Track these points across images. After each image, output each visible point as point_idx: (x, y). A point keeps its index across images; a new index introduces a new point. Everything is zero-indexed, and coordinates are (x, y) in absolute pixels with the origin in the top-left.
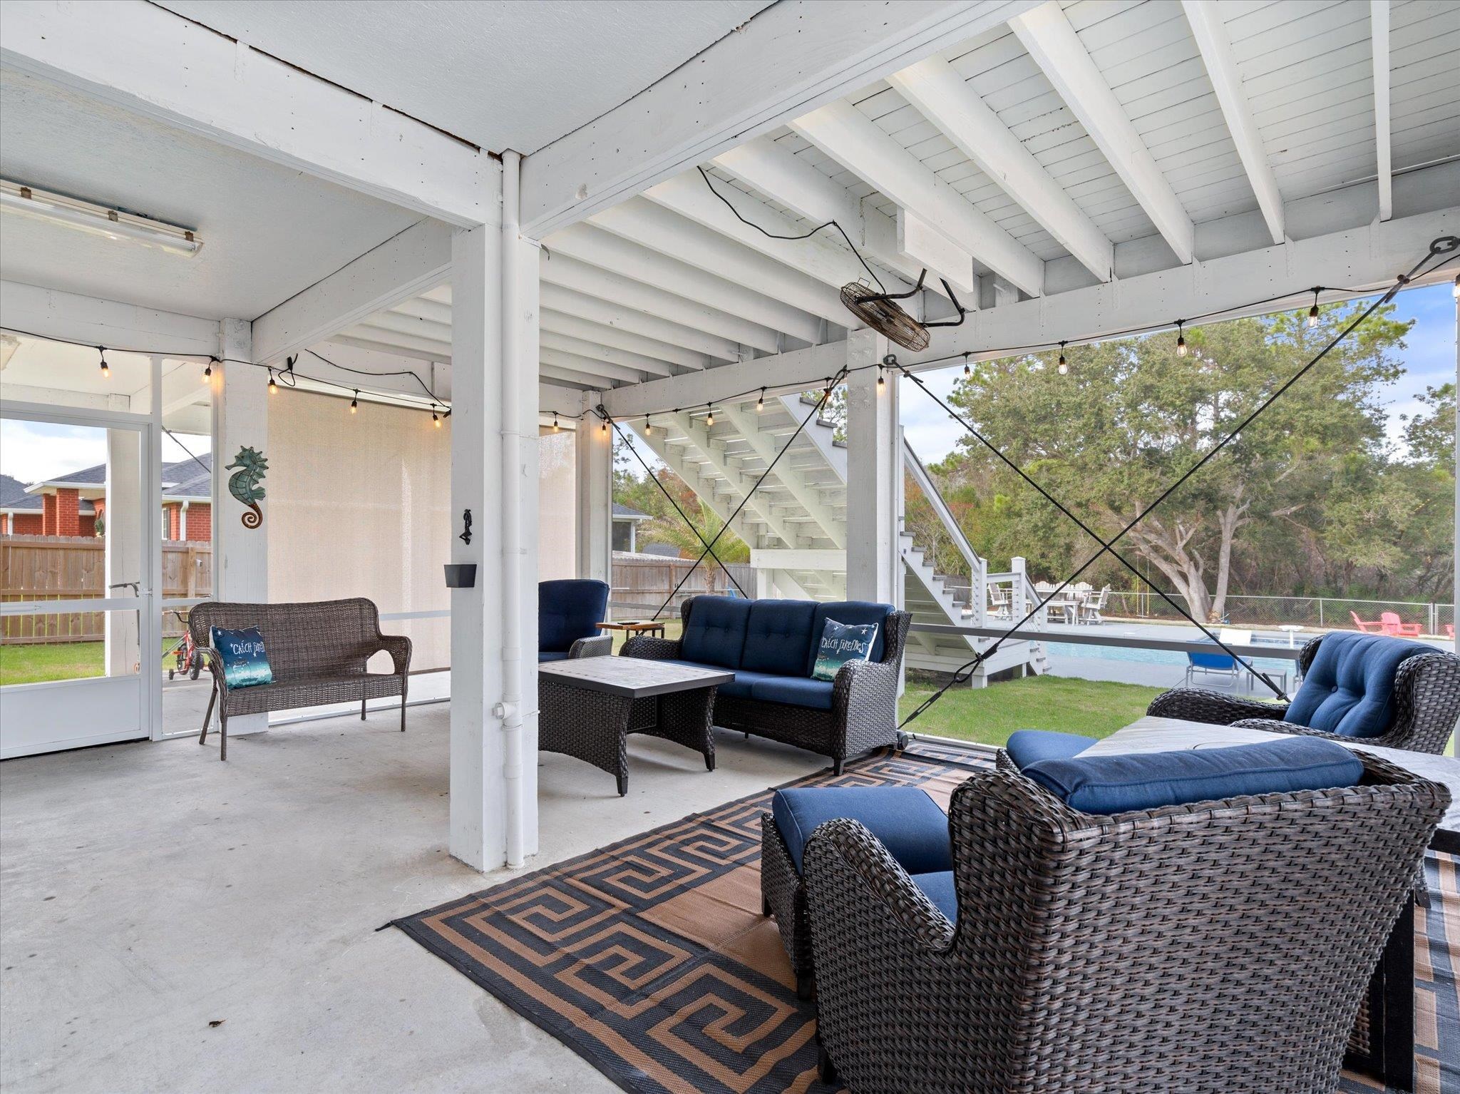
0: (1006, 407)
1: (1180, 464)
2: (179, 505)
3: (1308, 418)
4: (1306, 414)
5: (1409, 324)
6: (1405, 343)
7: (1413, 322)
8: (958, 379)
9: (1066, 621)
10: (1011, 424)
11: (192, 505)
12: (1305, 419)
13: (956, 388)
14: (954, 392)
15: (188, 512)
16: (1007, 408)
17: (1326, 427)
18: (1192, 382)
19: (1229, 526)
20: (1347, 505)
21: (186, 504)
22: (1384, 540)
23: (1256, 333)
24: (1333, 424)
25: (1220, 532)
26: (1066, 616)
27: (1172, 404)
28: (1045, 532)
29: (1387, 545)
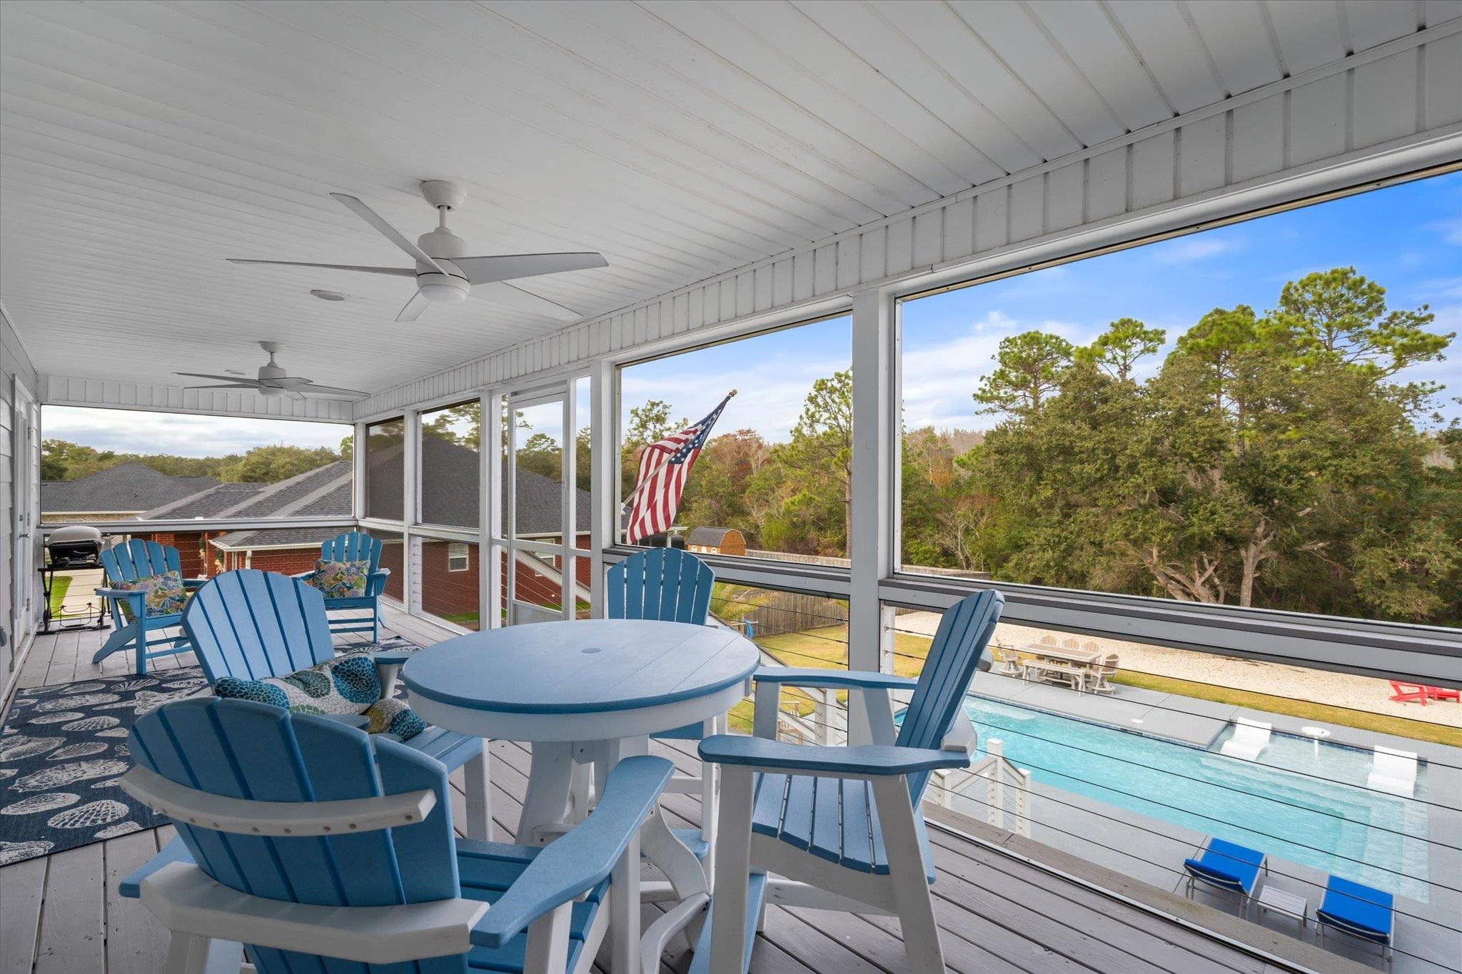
0: (1019, 443)
1: (1197, 512)
2: (244, 553)
3: (1338, 467)
4: (1335, 462)
5: (1449, 336)
6: (1444, 355)
7: (1453, 335)
8: (984, 377)
9: (1073, 687)
10: (1024, 461)
11: (254, 552)
12: (1334, 468)
13: (982, 385)
14: (980, 389)
15: (252, 559)
16: (1021, 445)
17: (1357, 477)
18: (1211, 434)
19: (1251, 560)
20: (1380, 551)
21: (249, 554)
22: (1419, 587)
23: (1281, 373)
24: (1366, 475)
25: (1242, 563)
26: (1073, 683)
27: (1189, 455)
28: (1058, 570)
29: (1424, 593)
